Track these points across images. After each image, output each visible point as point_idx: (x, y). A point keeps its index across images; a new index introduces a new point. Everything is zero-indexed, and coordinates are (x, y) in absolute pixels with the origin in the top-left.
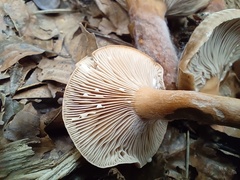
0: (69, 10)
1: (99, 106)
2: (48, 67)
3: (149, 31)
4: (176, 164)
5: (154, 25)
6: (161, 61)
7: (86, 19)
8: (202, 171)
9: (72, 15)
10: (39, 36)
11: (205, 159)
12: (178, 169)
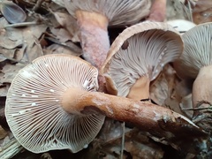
0: (34, 22)
1: (34, 104)
2: (10, 72)
3: (90, 40)
4: (113, 150)
5: (94, 35)
6: (98, 64)
7: (48, 30)
8: (137, 155)
9: (37, 27)
10: (6, 46)
11: (140, 145)
12: (115, 154)
